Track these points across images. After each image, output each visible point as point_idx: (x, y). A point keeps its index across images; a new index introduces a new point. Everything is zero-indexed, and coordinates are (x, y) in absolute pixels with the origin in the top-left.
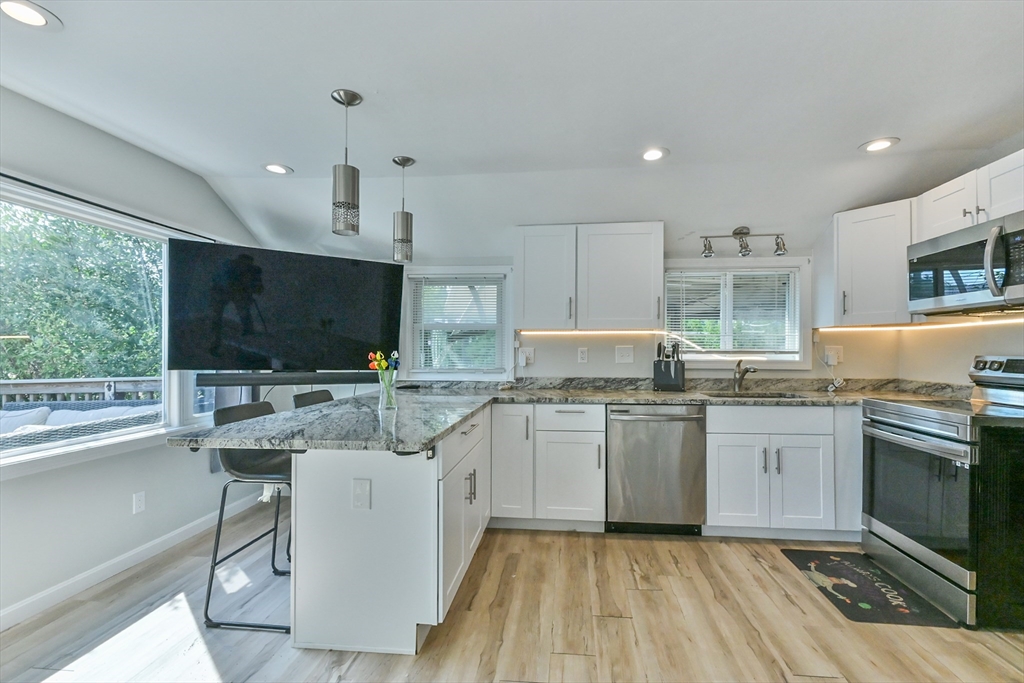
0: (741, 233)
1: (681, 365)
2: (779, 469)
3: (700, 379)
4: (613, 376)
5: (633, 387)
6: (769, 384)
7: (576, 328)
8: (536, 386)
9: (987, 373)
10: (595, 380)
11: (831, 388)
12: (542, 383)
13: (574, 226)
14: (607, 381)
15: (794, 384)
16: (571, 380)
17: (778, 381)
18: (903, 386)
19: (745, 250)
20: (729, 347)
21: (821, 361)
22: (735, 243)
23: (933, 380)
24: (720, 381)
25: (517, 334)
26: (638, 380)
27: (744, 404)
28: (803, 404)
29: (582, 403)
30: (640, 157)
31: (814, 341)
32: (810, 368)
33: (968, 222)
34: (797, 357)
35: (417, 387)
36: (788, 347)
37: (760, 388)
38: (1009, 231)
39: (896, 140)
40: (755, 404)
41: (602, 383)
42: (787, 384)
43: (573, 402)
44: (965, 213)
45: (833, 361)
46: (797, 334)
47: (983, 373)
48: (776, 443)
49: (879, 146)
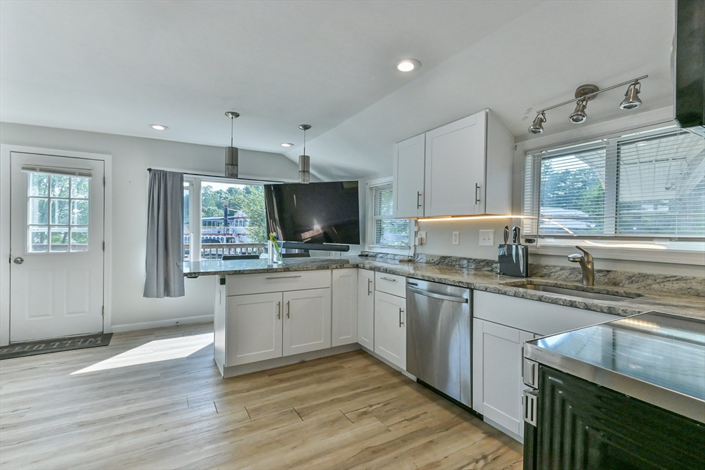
3: (555, 267)
5: (489, 269)
6: (649, 282)
13: (424, 134)
15: (695, 286)
17: (666, 279)
19: (577, 115)
25: (416, 221)
30: (395, 68)
37: (635, 286)
41: (466, 262)
42: (682, 284)
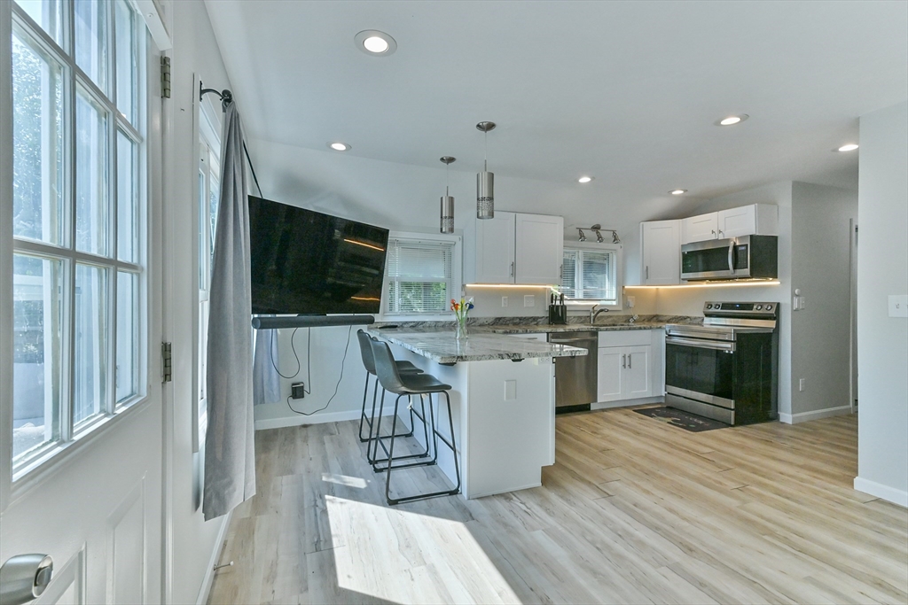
0: (596, 228)
1: (564, 307)
2: (630, 366)
3: (571, 317)
4: (524, 316)
6: (604, 319)
7: (515, 284)
8: (477, 324)
9: (713, 310)
10: (514, 318)
11: (631, 320)
12: (481, 322)
13: (514, 214)
14: (520, 319)
15: (615, 319)
16: (500, 319)
17: (608, 317)
18: (660, 319)
19: (600, 238)
20: (581, 297)
21: (626, 306)
22: (594, 234)
23: (679, 315)
24: (580, 317)
25: (464, 286)
26: (538, 318)
27: (616, 330)
28: (630, 329)
29: (536, 332)
30: (578, 181)
31: (624, 294)
32: (621, 309)
33: (713, 237)
34: (614, 303)
35: (396, 327)
36: (607, 297)
37: (600, 321)
38: (738, 244)
39: (685, 191)
40: (607, 330)
41: (518, 320)
42: (612, 319)
43: (530, 332)
44: (713, 232)
45: (632, 305)
46: (614, 289)
47: (710, 310)
48: (628, 351)
49: (678, 192)
